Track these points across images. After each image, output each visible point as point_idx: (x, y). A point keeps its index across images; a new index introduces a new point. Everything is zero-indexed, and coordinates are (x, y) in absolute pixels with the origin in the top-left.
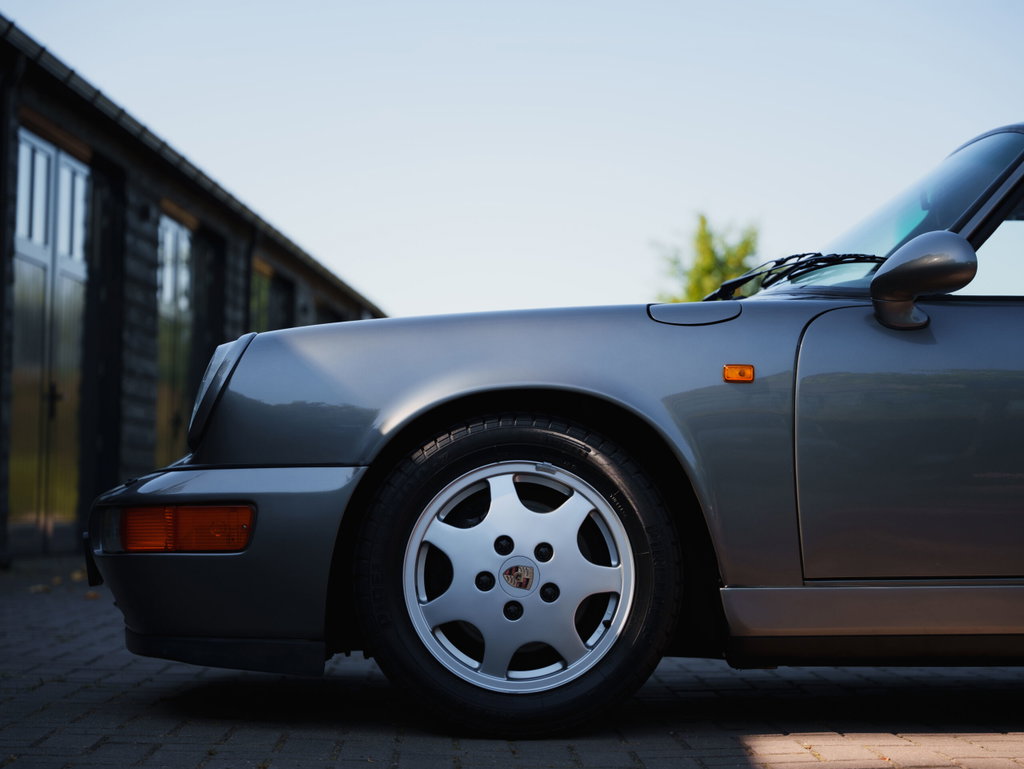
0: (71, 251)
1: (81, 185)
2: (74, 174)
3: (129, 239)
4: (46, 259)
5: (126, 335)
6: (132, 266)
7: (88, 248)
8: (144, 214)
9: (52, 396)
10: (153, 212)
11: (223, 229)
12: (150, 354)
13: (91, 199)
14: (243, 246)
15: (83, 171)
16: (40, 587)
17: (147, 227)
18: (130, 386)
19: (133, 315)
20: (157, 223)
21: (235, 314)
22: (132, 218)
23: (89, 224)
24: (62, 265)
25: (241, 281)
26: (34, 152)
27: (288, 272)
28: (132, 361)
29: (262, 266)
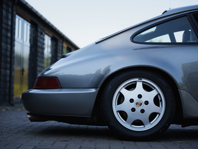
0: (27, 41)
1: (29, 27)
2: (27, 25)
3: (39, 38)
4: (21, 42)
5: (38, 58)
6: (39, 44)
7: (30, 40)
8: (41, 34)
9: (23, 70)
10: (43, 33)
11: (57, 37)
12: (43, 62)
13: (31, 30)
14: (61, 41)
15: (29, 24)
16: (20, 110)
17: (42, 36)
18: (39, 69)
19: (39, 54)
20: (44, 36)
21: (60, 55)
22: (39, 34)
23: (31, 35)
24: (25, 43)
25: (61, 48)
26: (19, 20)
27: (70, 47)
28: (39, 64)
29: (65, 45)
